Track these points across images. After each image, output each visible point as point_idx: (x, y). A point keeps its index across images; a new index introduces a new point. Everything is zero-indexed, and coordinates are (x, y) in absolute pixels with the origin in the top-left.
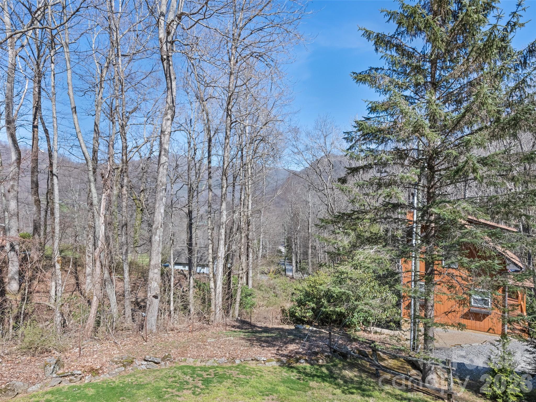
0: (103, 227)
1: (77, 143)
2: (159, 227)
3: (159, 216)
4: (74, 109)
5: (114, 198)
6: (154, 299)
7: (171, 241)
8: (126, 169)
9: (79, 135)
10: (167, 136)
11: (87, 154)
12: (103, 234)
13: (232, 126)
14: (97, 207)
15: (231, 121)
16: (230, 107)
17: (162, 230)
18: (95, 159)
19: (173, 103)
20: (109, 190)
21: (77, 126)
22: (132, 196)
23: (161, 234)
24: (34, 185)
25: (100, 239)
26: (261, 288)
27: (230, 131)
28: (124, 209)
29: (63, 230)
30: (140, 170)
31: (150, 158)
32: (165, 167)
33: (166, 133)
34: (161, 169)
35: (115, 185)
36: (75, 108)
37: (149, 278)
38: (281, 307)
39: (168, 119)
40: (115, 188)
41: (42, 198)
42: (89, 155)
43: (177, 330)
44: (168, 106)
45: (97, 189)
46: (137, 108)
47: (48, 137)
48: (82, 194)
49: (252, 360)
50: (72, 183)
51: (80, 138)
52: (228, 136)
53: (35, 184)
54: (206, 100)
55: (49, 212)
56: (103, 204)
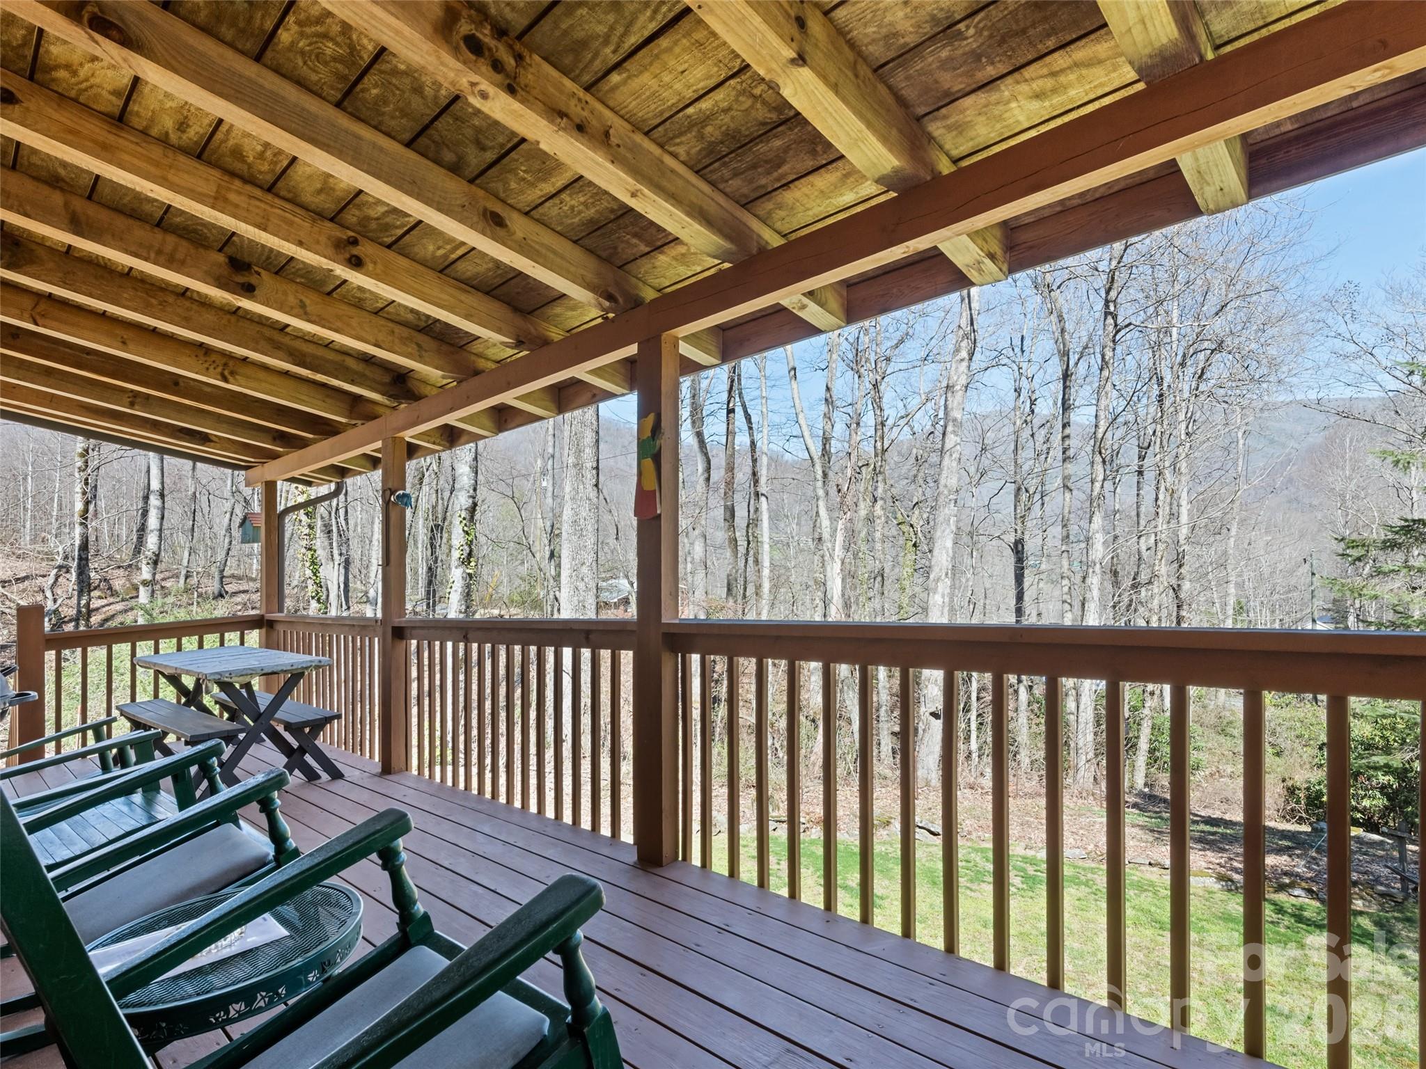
0: (839, 581)
1: (796, 432)
2: (943, 577)
3: (942, 556)
4: (792, 373)
5: (859, 525)
6: (932, 719)
7: (972, 606)
8: (881, 466)
9: (801, 416)
10: (959, 394)
11: (812, 449)
12: (840, 593)
13: (1118, 338)
14: (830, 545)
15: (1116, 325)
16: (1113, 294)
17: (949, 583)
18: (825, 453)
19: (972, 324)
20: (849, 513)
21: (797, 402)
22: (896, 518)
23: (948, 590)
24: (728, 514)
25: (834, 601)
26: (1229, 730)
27: (1114, 350)
28: (878, 546)
29: (775, 587)
30: (912, 460)
31: (932, 433)
32: (954, 456)
33: (958, 387)
34: (946, 461)
35: (861, 498)
36: (795, 369)
37: (923, 678)
38: (1284, 781)
39: (962, 360)
40: (862, 505)
41: (740, 535)
42: (816, 450)
43: (982, 788)
44: (961, 332)
45: (829, 510)
46: (907, 334)
47: (750, 428)
48: (803, 522)
49: (1150, 864)
50: (786, 501)
51: (802, 421)
52: (1107, 363)
53: (731, 513)
54: (1059, 287)
55: (751, 560)
56: (840, 537)
